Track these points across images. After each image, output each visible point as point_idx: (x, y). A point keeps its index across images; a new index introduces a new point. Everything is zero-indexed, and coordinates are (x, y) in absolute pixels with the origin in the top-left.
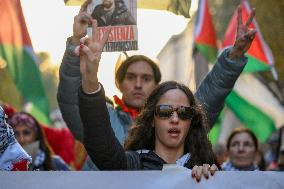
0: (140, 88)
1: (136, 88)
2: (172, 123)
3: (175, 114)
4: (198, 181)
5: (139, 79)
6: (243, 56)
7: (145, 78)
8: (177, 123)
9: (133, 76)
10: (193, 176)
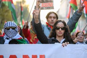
0: (53, 20)
1: (52, 20)
2: (60, 31)
3: (60, 29)
4: (64, 46)
5: (52, 18)
6: (81, 12)
7: (54, 18)
8: (61, 31)
9: (51, 17)
10: (62, 45)
